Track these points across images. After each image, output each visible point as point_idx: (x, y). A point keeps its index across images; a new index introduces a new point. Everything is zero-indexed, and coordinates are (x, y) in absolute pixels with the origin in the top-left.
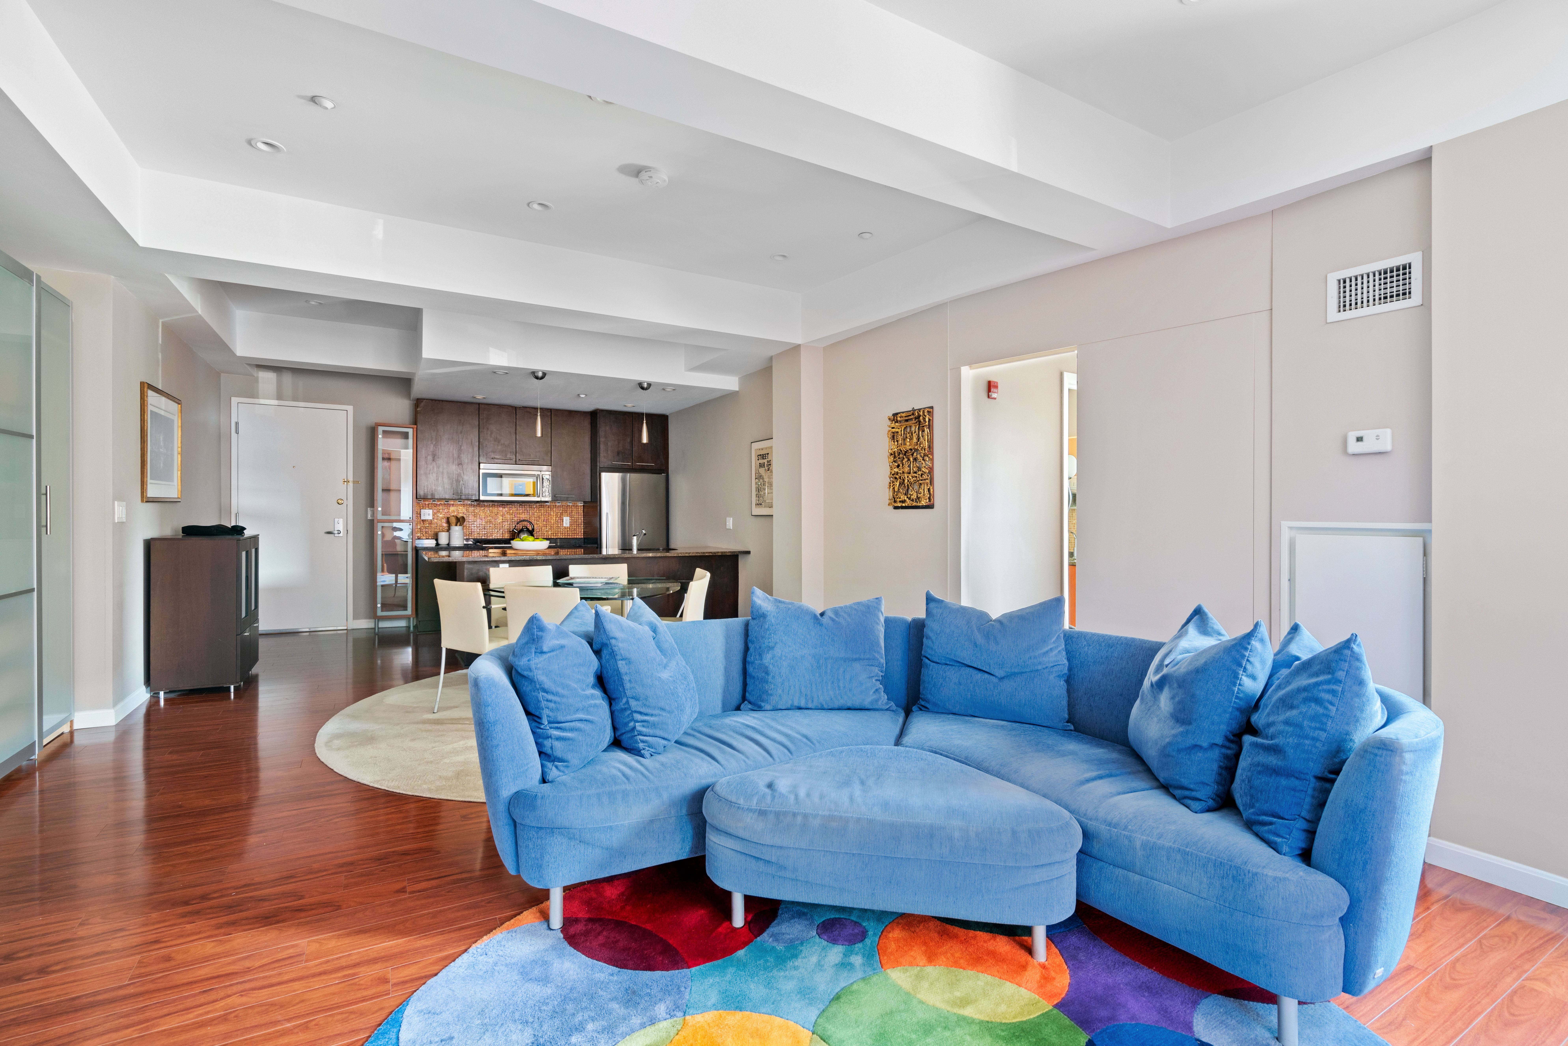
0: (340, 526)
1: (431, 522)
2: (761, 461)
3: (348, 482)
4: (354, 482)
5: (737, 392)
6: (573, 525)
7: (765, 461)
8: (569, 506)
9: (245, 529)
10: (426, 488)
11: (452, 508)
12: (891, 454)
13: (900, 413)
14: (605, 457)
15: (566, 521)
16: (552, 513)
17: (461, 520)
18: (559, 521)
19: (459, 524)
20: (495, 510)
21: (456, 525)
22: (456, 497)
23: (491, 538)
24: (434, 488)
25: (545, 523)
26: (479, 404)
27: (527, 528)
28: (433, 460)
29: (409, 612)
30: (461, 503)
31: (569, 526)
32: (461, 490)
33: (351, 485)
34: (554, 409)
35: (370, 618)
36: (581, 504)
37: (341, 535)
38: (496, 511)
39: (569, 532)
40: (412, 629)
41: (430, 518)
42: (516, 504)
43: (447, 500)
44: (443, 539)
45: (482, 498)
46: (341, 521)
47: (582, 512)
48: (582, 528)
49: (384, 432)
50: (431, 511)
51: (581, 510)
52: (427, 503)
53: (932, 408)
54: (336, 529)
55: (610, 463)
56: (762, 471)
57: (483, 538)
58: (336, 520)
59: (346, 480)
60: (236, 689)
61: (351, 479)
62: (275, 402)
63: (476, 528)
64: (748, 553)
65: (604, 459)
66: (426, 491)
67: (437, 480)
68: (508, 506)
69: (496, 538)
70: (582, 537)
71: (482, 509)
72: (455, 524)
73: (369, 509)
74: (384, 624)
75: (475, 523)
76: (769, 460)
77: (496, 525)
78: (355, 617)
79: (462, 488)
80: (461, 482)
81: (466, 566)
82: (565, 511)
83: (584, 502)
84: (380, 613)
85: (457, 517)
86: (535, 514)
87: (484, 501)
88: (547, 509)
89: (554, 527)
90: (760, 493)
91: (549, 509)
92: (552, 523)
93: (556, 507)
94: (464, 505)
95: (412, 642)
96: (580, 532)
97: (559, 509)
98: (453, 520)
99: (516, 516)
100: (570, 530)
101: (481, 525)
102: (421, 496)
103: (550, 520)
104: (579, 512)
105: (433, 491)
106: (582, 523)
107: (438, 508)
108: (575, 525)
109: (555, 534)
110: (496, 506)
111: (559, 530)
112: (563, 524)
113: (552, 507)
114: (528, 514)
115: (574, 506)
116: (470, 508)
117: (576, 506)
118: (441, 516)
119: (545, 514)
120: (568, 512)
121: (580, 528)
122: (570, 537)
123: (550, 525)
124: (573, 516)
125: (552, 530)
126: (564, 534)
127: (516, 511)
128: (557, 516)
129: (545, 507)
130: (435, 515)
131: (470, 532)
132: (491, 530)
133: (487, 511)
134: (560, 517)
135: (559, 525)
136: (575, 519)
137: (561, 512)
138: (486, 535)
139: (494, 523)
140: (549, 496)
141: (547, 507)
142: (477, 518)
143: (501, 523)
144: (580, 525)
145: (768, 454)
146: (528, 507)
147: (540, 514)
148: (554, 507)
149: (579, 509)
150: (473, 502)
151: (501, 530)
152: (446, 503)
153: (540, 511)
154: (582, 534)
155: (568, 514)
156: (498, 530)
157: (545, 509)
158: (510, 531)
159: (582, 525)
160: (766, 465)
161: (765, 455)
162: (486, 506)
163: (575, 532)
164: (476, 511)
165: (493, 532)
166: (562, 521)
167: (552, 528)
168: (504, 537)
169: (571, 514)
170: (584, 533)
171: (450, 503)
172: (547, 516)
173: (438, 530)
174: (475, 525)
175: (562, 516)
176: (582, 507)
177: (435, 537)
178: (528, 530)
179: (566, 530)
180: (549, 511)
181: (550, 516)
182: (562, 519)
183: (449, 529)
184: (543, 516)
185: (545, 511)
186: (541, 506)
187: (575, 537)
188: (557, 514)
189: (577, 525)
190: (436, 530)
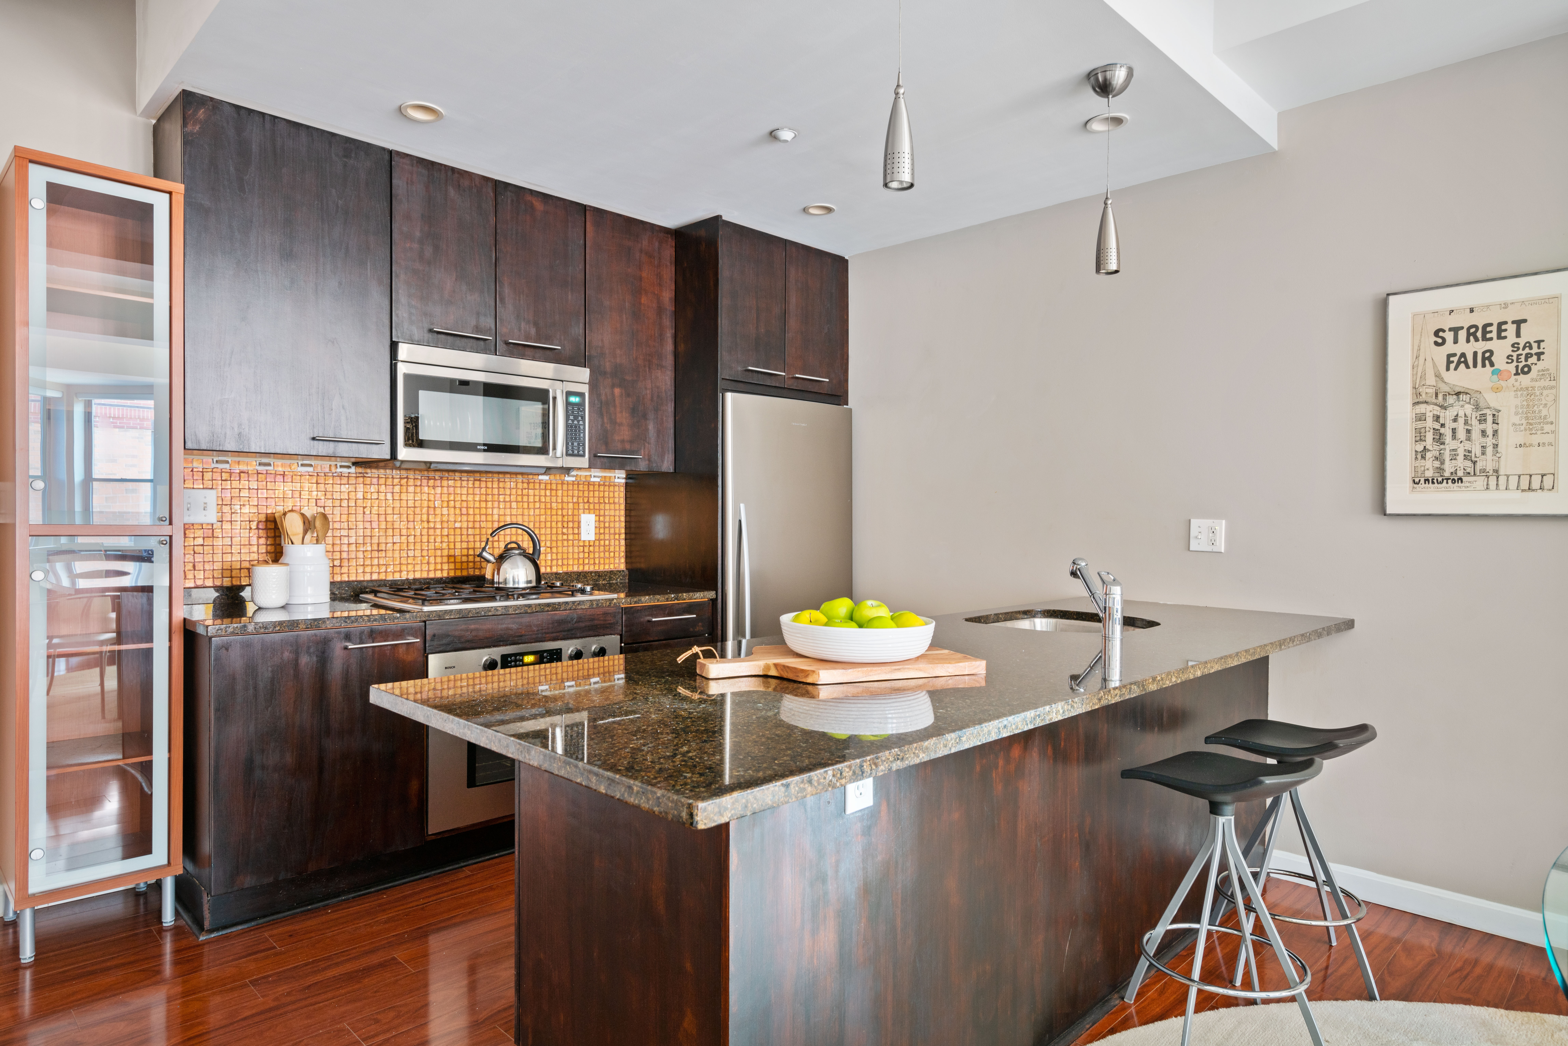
1: (212, 533)
2: (1468, 348)
5: (1273, 154)
6: (602, 537)
7: (1499, 346)
8: (594, 484)
10: (217, 414)
11: (283, 488)
14: (730, 352)
15: (588, 528)
16: (554, 505)
17: (318, 524)
18: (571, 525)
19: (308, 536)
21: (301, 542)
23: (397, 577)
24: (245, 413)
27: (518, 547)
30: (310, 469)
31: (592, 537)
32: (336, 427)
36: (620, 477)
39: (590, 556)
41: (211, 516)
44: (263, 594)
47: (622, 501)
48: (623, 543)
50: (212, 496)
51: (620, 496)
52: (198, 467)
55: (741, 367)
57: (375, 577)
63: (353, 547)
65: (733, 359)
66: (217, 423)
67: (258, 386)
68: (445, 483)
70: (622, 567)
71: (373, 489)
72: (298, 537)
75: (352, 533)
76: (1526, 339)
77: (411, 539)
79: (338, 420)
80: (337, 397)
82: (586, 497)
85: (303, 515)
86: (514, 505)
88: (543, 493)
89: (560, 544)
90: (1448, 448)
91: (548, 493)
92: (554, 531)
93: (565, 487)
94: (318, 478)
95: (168, 969)
96: (617, 554)
97: (570, 493)
98: (293, 525)
99: (464, 511)
100: (597, 549)
101: (368, 540)
102: (199, 442)
103: (548, 524)
104: (617, 500)
105: (240, 425)
106: (623, 531)
107: (235, 484)
108: (607, 537)
109: (560, 562)
110: (411, 482)
111: (571, 549)
112: (579, 534)
113: (554, 487)
114: (496, 505)
115: (604, 485)
116: (344, 488)
117: (609, 486)
118: (246, 510)
119: (537, 505)
120: (591, 500)
121: (617, 543)
122: (597, 568)
123: (549, 537)
124: (602, 512)
125: (554, 550)
126: (581, 561)
127: (464, 498)
128: (565, 512)
129: (537, 486)
130: (226, 509)
131: (337, 563)
132: (397, 554)
133: (389, 496)
134: (573, 515)
135: (571, 537)
136: (607, 519)
137: (575, 500)
138: (383, 569)
139: (404, 532)
140: (583, 456)
141: (543, 486)
142: (360, 517)
143: (425, 532)
144: (617, 537)
145: (1519, 323)
146: (496, 485)
147: (526, 505)
148: (559, 487)
149: (616, 494)
150: (353, 470)
151: (425, 553)
152: (261, 468)
153: (525, 499)
154: (623, 560)
155: (592, 506)
156: (418, 553)
157: (537, 492)
158: (449, 556)
159: (623, 536)
160: (1499, 360)
161: (1494, 329)
162: (382, 481)
163: (607, 554)
164: (360, 495)
165: (404, 561)
166: (576, 525)
167: (554, 544)
168: (432, 575)
169: (597, 506)
170: (627, 557)
171: (280, 469)
172: (543, 511)
173: (236, 558)
174: (352, 540)
175: (576, 512)
176: (623, 489)
177: (227, 582)
178: (525, 554)
179: (586, 550)
180: (548, 499)
181: (549, 512)
182: (576, 519)
183: (276, 555)
184: (532, 513)
185: (537, 499)
186: (528, 483)
187: (607, 567)
188: (565, 506)
189: (612, 537)
190: (228, 558)
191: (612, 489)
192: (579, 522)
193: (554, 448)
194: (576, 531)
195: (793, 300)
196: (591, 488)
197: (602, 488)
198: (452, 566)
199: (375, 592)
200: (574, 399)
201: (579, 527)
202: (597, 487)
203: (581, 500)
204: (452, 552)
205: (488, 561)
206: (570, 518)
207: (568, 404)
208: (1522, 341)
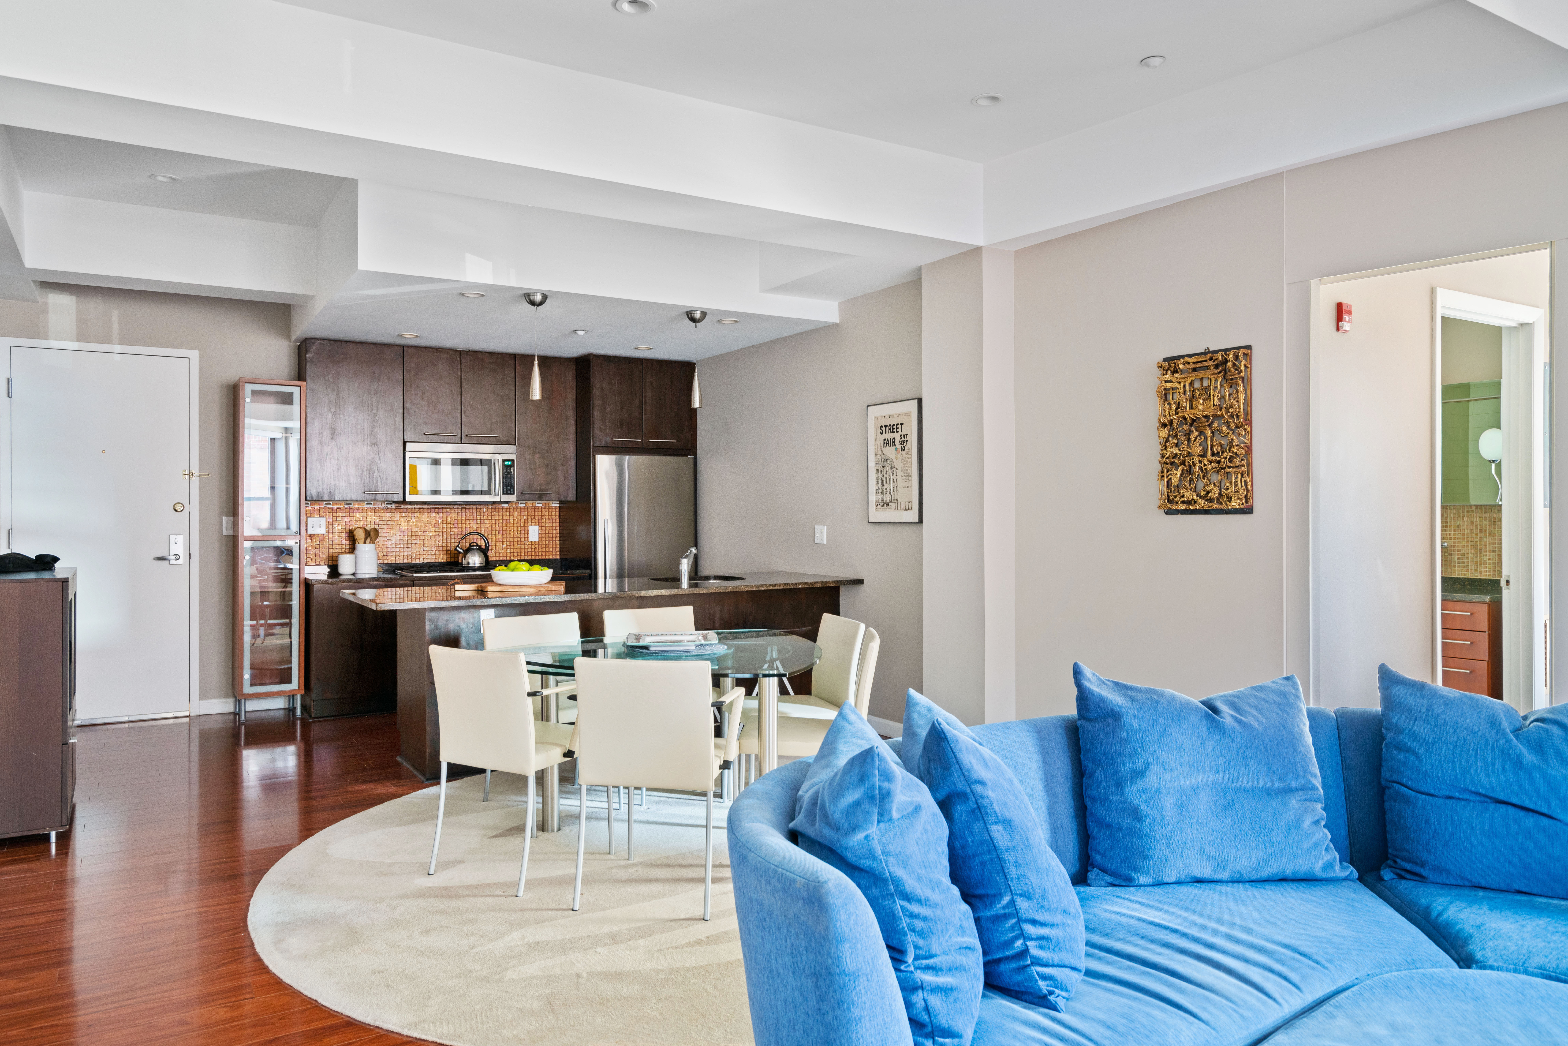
0: (178, 547)
1: (323, 539)
2: (889, 436)
3: (190, 474)
4: (200, 476)
5: (837, 324)
6: (544, 539)
7: (897, 436)
8: (538, 508)
9: (56, 559)
10: (320, 483)
11: (357, 515)
12: (1164, 425)
13: (1183, 357)
14: (601, 430)
15: (534, 534)
16: (512, 521)
17: (372, 534)
18: (523, 532)
19: (368, 540)
20: (424, 516)
21: (365, 543)
22: (368, 497)
23: (417, 561)
24: (333, 483)
25: (500, 536)
26: (403, 347)
27: (477, 545)
28: (332, 438)
29: (294, 685)
30: (371, 506)
31: (537, 539)
32: (376, 486)
33: (195, 479)
34: (519, 355)
35: (226, 696)
36: (555, 505)
37: (180, 561)
38: (425, 518)
39: (537, 550)
40: (299, 712)
41: (322, 531)
42: (456, 507)
43: (349, 502)
44: (346, 566)
45: (409, 498)
46: (180, 538)
47: (557, 517)
48: (558, 542)
49: (254, 393)
50: (323, 521)
51: (556, 515)
52: (317, 507)
53: (1249, 347)
54: (172, 553)
55: (608, 439)
56: (890, 452)
57: (405, 561)
58: (172, 538)
59: (187, 472)
60: (58, 836)
61: (195, 470)
62: (75, 345)
63: (393, 546)
64: (861, 582)
65: (599, 434)
66: (320, 488)
67: (338, 469)
68: (444, 510)
69: (425, 561)
70: (558, 557)
71: (404, 515)
72: (363, 540)
73: (225, 519)
74: (252, 706)
75: (393, 538)
76: (904, 433)
77: (425, 541)
78: (203, 696)
79: (377, 482)
80: (376, 473)
81: (428, 615)
82: (533, 516)
83: (561, 502)
84: (248, 689)
85: (364, 529)
86: (486, 521)
87: (411, 503)
88: (504, 514)
89: (515, 543)
90: (885, 487)
91: (508, 514)
92: (512, 536)
93: (519, 510)
94: (375, 510)
95: (299, 738)
96: (554, 550)
97: (522, 513)
98: (360, 535)
99: (456, 525)
100: (540, 546)
101: (401, 542)
102: (312, 497)
103: (508, 532)
104: (554, 517)
105: (330, 488)
106: (558, 535)
107: (335, 514)
108: (547, 539)
109: (516, 554)
110: (425, 511)
111: (523, 547)
112: (528, 537)
113: (512, 510)
114: (475, 521)
115: (545, 508)
116: (389, 515)
117: (549, 508)
118: (340, 527)
119: (501, 521)
120: (536, 518)
121: (554, 542)
122: (540, 558)
123: (508, 539)
124: (543, 524)
125: (512, 547)
126: (529, 554)
127: (456, 518)
128: (519, 525)
129: (501, 510)
130: (330, 527)
131: (385, 554)
132: (417, 549)
133: (413, 518)
134: (524, 526)
135: (523, 539)
136: (547, 528)
137: (525, 517)
138: (410, 557)
139: (421, 537)
140: (514, 494)
141: (504, 510)
142: (397, 530)
143: (433, 537)
144: (554, 539)
145: (902, 424)
146: (475, 510)
147: (494, 521)
148: (515, 510)
149: (553, 513)
150: (393, 505)
151: (433, 549)
152: (346, 506)
153: (493, 517)
154: (558, 553)
155: (537, 521)
156: (429, 549)
157: (501, 514)
158: (447, 551)
159: (558, 539)
160: (897, 443)
161: (895, 427)
162: (409, 510)
163: (547, 549)
164: (397, 518)
165: (421, 553)
166: (526, 532)
167: (512, 544)
168: (437, 561)
169: (540, 521)
170: (560, 551)
171: (356, 506)
172: (504, 525)
173: (335, 551)
174: (393, 542)
175: (526, 525)
176: (558, 510)
177: (330, 563)
178: (480, 549)
179: (533, 547)
180: (508, 517)
181: (508, 525)
182: (526, 528)
183: (352, 550)
184: (497, 526)
185: (501, 517)
186: (495, 508)
187: (547, 557)
188: (519, 521)
189: (551, 539)
190: (331, 551)
191: (550, 510)
192: (528, 530)
193: (495, 491)
194: (526, 536)
195: (649, 394)
196: (536, 510)
197: (544, 510)
198: (449, 556)
199: (402, 569)
200: (507, 463)
201: (528, 533)
202: (540, 509)
203: (529, 517)
204: (448, 548)
205: (460, 553)
206: (523, 528)
207: (504, 465)
208: (903, 434)
